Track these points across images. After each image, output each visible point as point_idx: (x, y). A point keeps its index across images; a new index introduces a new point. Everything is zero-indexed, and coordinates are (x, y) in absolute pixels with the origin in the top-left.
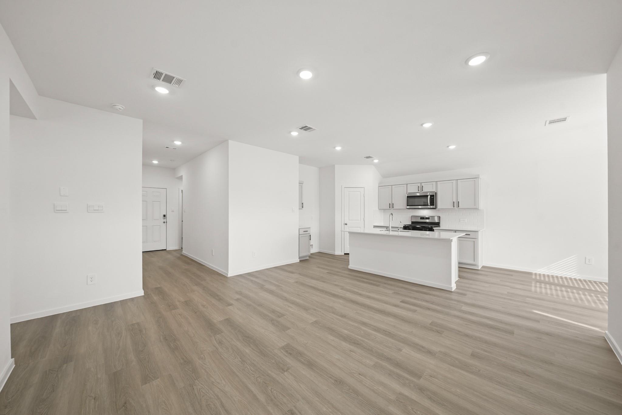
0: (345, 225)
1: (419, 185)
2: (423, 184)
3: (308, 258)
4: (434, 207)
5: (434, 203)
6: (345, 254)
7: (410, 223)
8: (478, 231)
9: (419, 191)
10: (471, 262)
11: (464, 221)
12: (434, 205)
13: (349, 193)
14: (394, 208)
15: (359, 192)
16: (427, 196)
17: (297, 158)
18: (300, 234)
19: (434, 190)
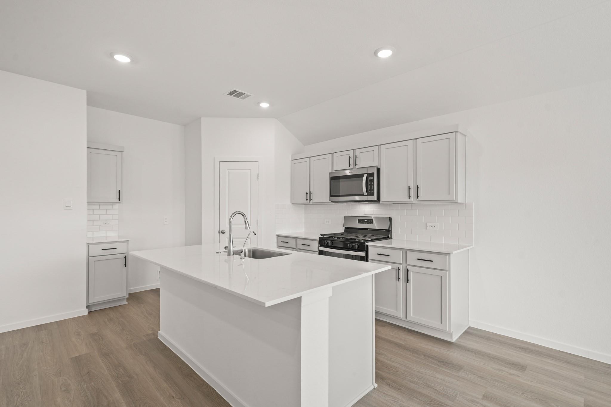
0: (221, 234)
1: (351, 153)
2: (357, 152)
3: (125, 303)
4: (374, 197)
5: (373, 190)
7: (342, 231)
8: (450, 254)
9: (351, 167)
10: (436, 323)
11: (434, 227)
12: (373, 195)
13: (229, 172)
14: (313, 201)
15: (250, 171)
16: (362, 176)
17: (83, 94)
18: (90, 256)
19: (376, 163)
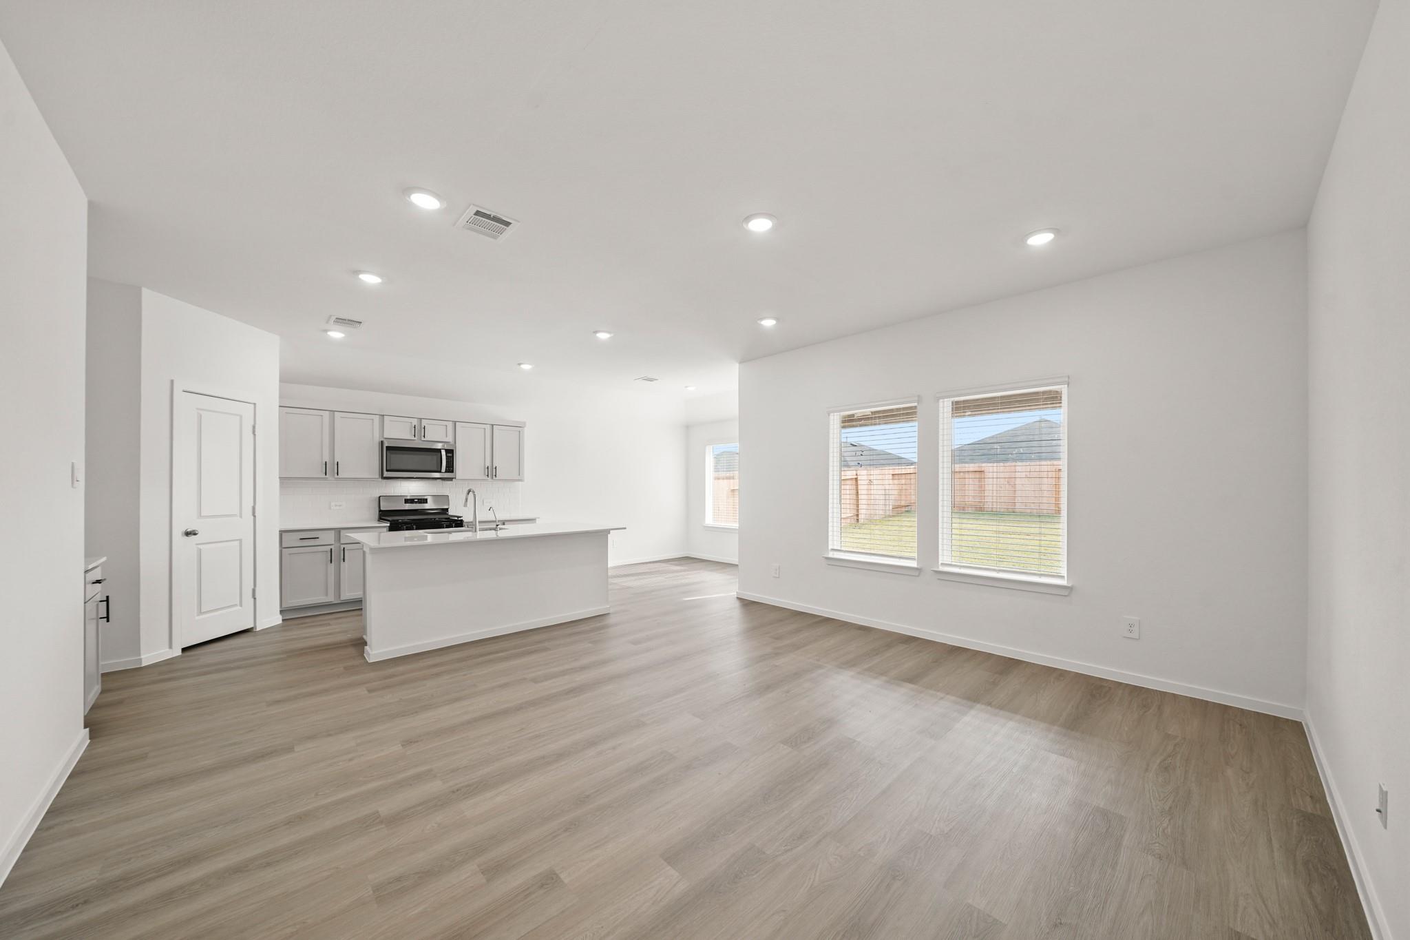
1: (415, 422)
2: (425, 423)
4: (448, 476)
5: (451, 467)
6: (184, 650)
9: (417, 438)
12: (449, 471)
14: (339, 476)
15: (240, 417)
16: (439, 451)
19: (450, 439)
